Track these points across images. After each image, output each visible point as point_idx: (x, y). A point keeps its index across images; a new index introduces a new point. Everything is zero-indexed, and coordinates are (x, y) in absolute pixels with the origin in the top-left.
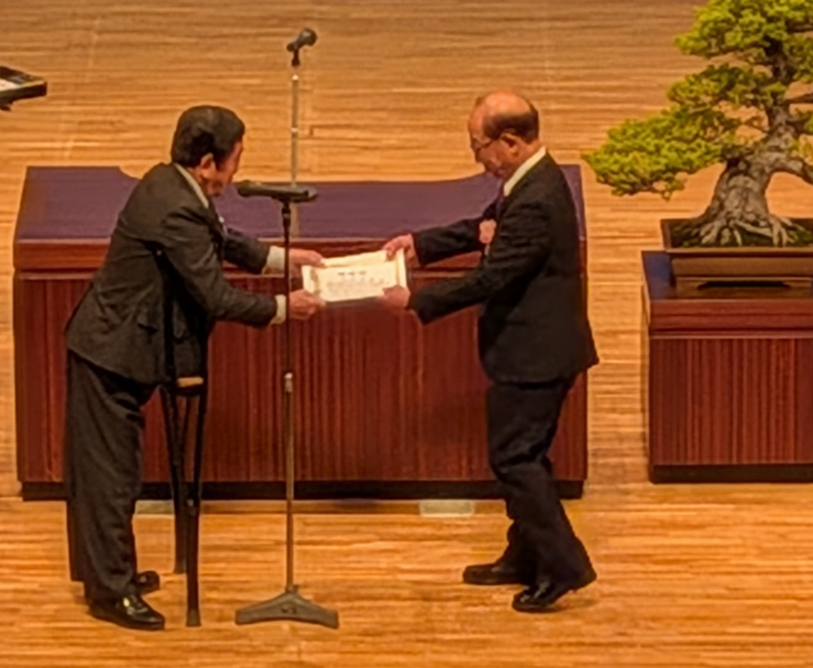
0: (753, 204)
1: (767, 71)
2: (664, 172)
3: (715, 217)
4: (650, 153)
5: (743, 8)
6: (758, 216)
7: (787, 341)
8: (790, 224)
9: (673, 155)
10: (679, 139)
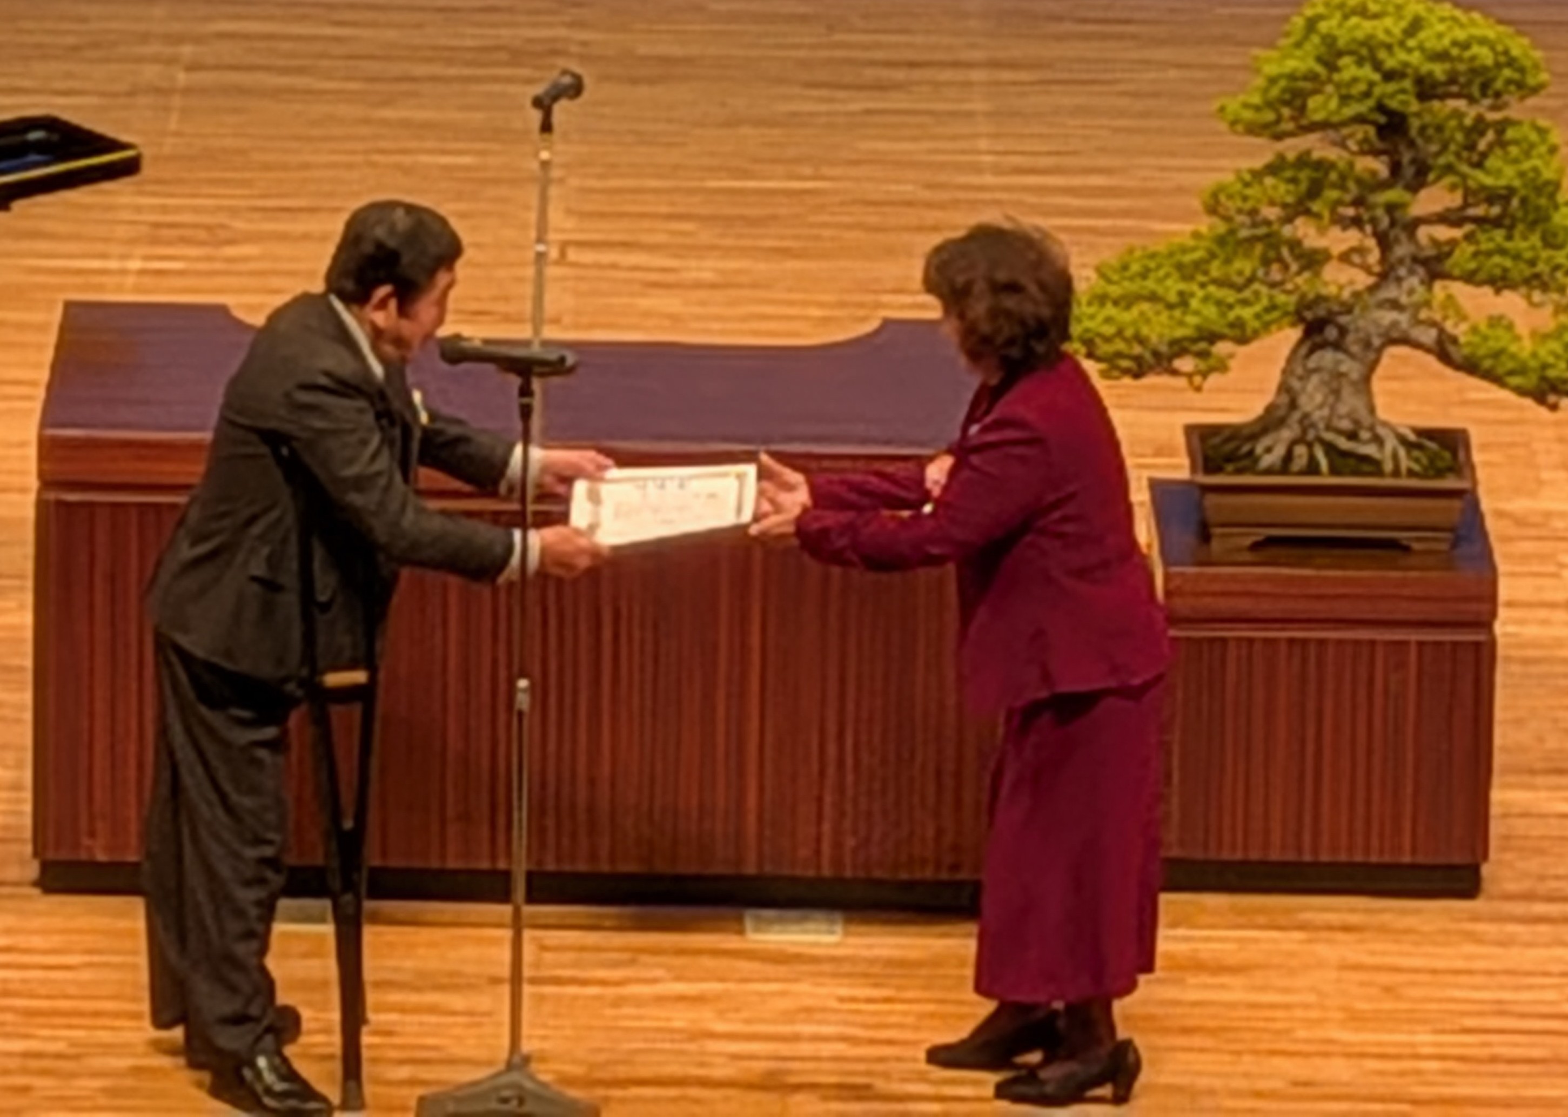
0: (1350, 402)
1: (1381, 167)
2: (1195, 340)
3: (1281, 422)
4: (1170, 307)
5: (1340, 54)
6: (1357, 423)
7: (1405, 643)
8: (1412, 437)
9: (1211, 311)
10: (1221, 283)
